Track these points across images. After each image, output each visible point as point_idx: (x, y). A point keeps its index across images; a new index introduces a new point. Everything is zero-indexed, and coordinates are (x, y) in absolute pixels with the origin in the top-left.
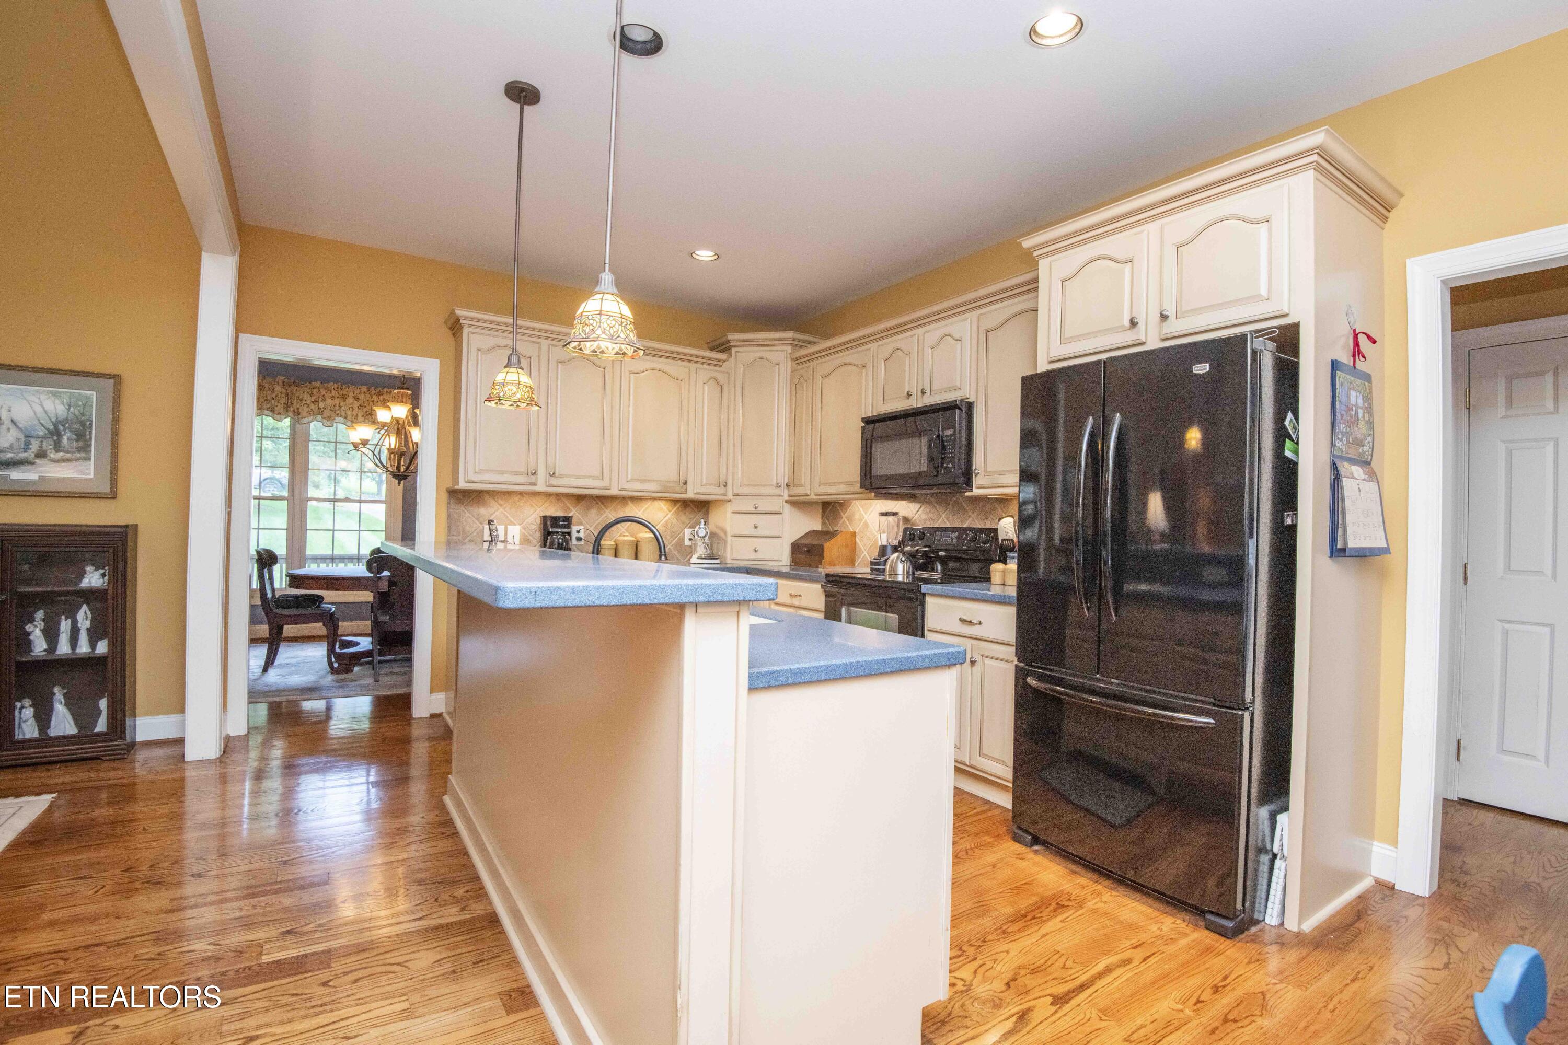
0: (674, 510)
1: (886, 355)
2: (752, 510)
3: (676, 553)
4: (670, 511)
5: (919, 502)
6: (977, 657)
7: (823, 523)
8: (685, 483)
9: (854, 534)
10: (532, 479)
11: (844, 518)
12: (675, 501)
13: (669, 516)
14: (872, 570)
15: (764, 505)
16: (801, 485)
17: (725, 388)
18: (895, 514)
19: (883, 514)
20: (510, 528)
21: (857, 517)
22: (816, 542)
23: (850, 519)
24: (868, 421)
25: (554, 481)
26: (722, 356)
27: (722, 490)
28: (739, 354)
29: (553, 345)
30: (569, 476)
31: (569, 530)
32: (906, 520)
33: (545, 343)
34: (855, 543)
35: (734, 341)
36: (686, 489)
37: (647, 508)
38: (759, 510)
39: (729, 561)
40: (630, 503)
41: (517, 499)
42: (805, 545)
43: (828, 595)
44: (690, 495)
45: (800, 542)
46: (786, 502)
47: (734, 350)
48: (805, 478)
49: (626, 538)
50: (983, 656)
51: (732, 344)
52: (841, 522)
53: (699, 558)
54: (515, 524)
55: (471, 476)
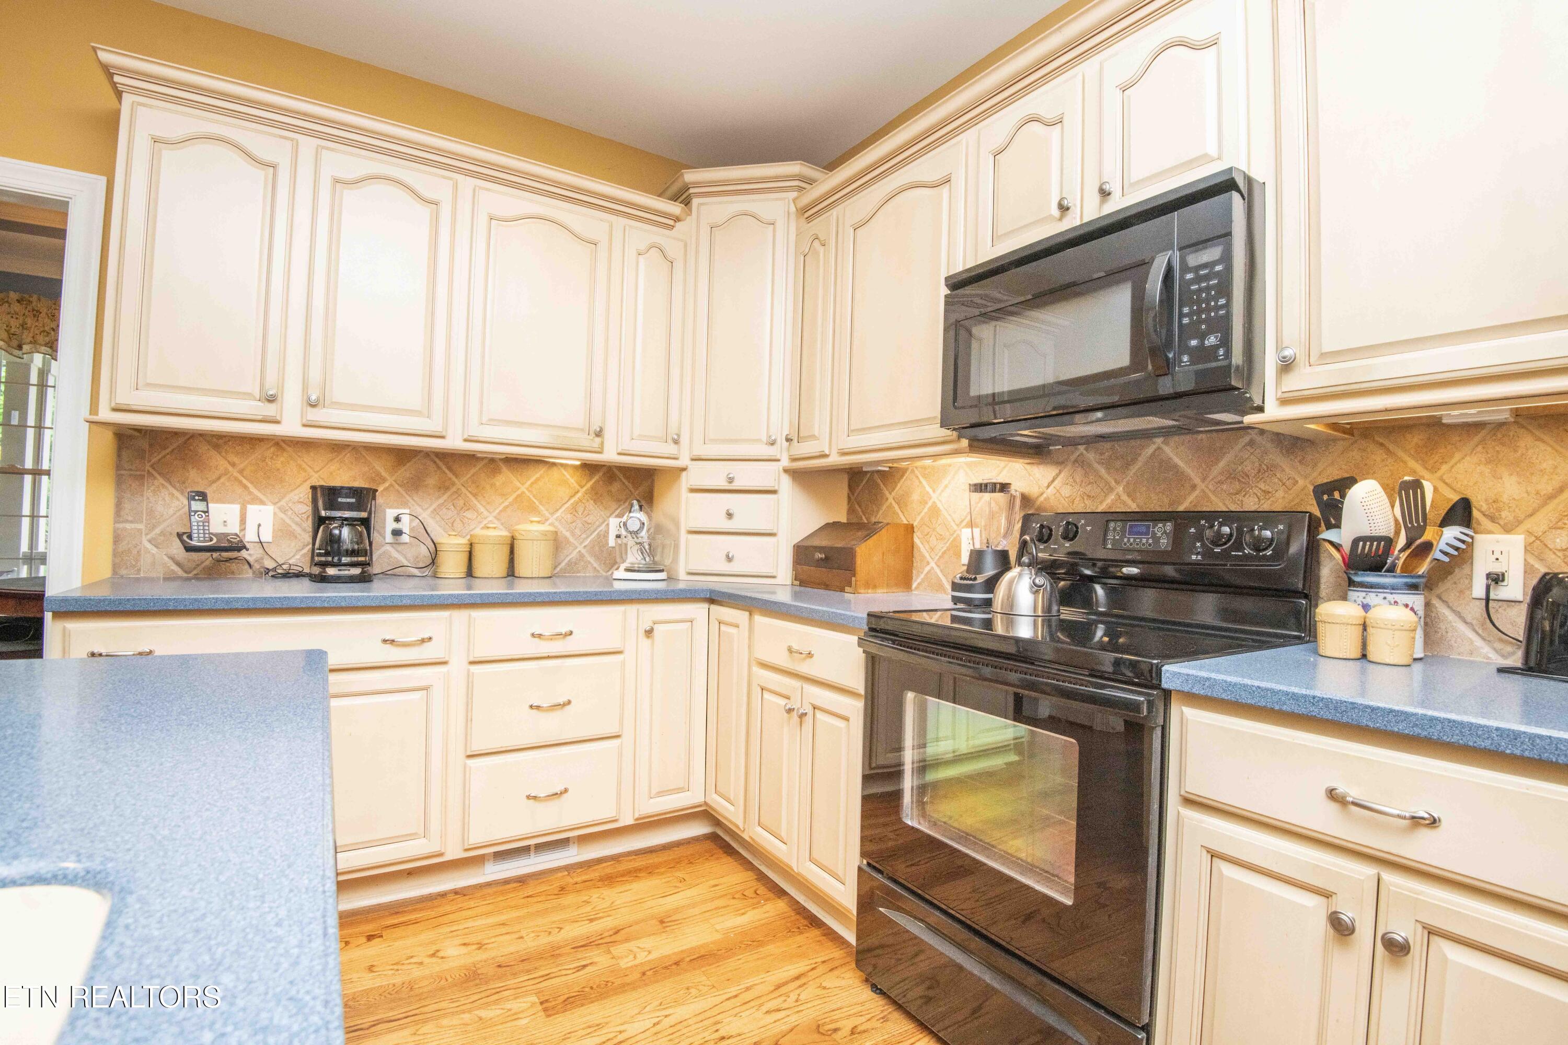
0: (589, 485)
1: (999, 140)
2: (724, 485)
3: (592, 560)
4: (582, 487)
5: (1058, 463)
6: (1402, 931)
7: (851, 511)
8: (599, 434)
9: (910, 529)
10: (269, 410)
11: (891, 500)
12: (589, 468)
13: (579, 495)
14: (956, 600)
15: (747, 476)
16: (813, 437)
17: (678, 266)
18: (1004, 487)
19: (980, 488)
20: (252, 509)
21: (915, 497)
22: (839, 545)
23: (902, 502)
24: (957, 284)
25: (314, 415)
26: (675, 208)
27: (671, 449)
28: (703, 208)
29: (323, 148)
30: (353, 407)
31: (364, 515)
32: (1026, 500)
33: (308, 145)
34: (912, 545)
35: (697, 184)
36: (602, 443)
37: (538, 480)
38: (736, 485)
39: (682, 575)
40: (504, 469)
41: (269, 453)
42: (820, 549)
43: (872, 662)
44: (610, 455)
45: (809, 543)
46: (786, 471)
47: (695, 202)
48: (819, 424)
49: (492, 533)
50: (1431, 932)
51: (691, 191)
52: (884, 507)
53: (627, 570)
54: (262, 503)
55: (125, 397)
